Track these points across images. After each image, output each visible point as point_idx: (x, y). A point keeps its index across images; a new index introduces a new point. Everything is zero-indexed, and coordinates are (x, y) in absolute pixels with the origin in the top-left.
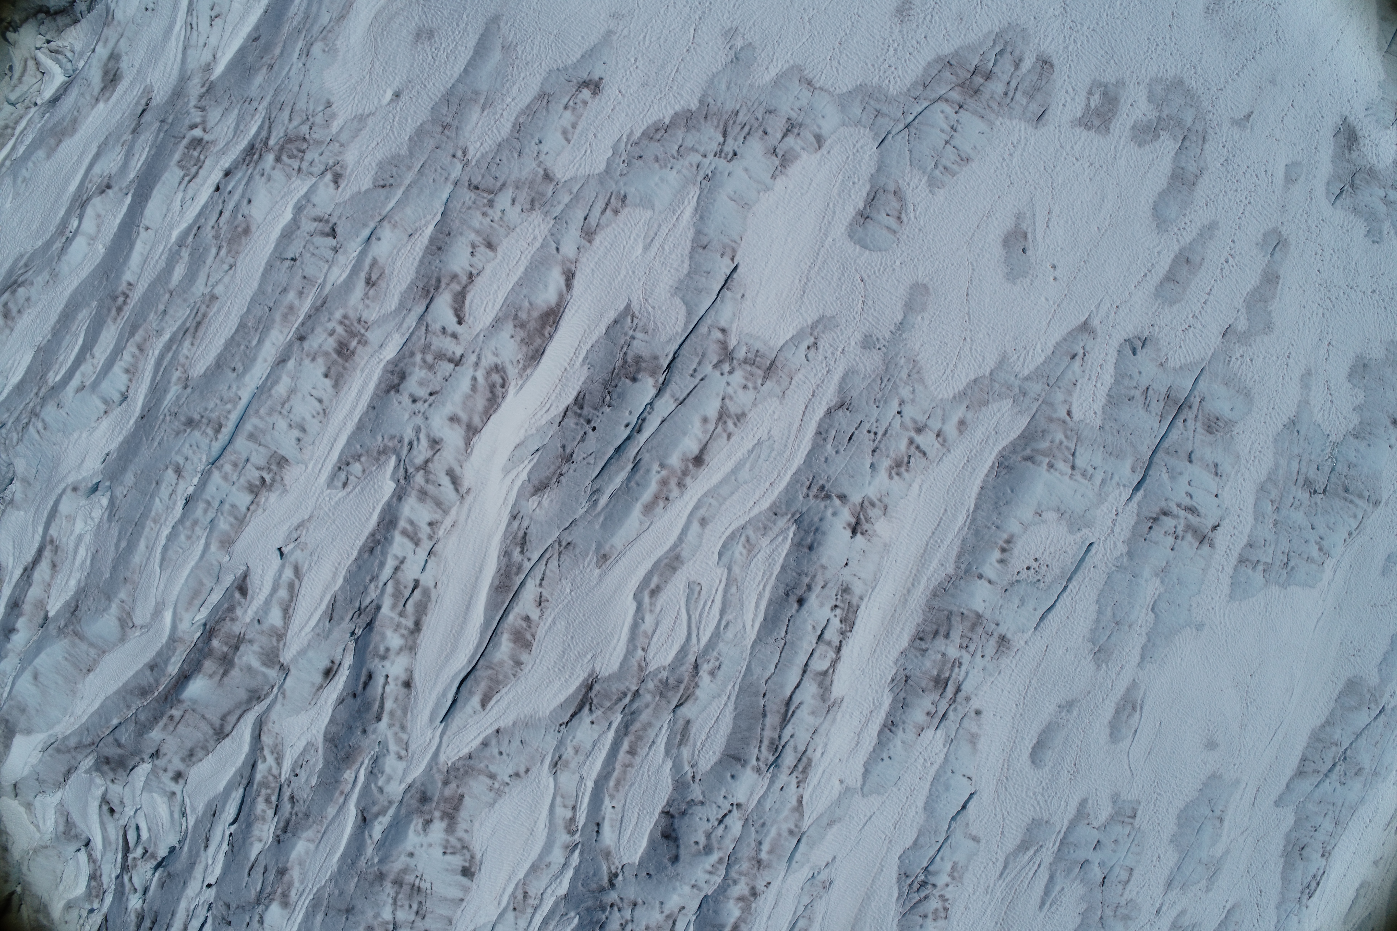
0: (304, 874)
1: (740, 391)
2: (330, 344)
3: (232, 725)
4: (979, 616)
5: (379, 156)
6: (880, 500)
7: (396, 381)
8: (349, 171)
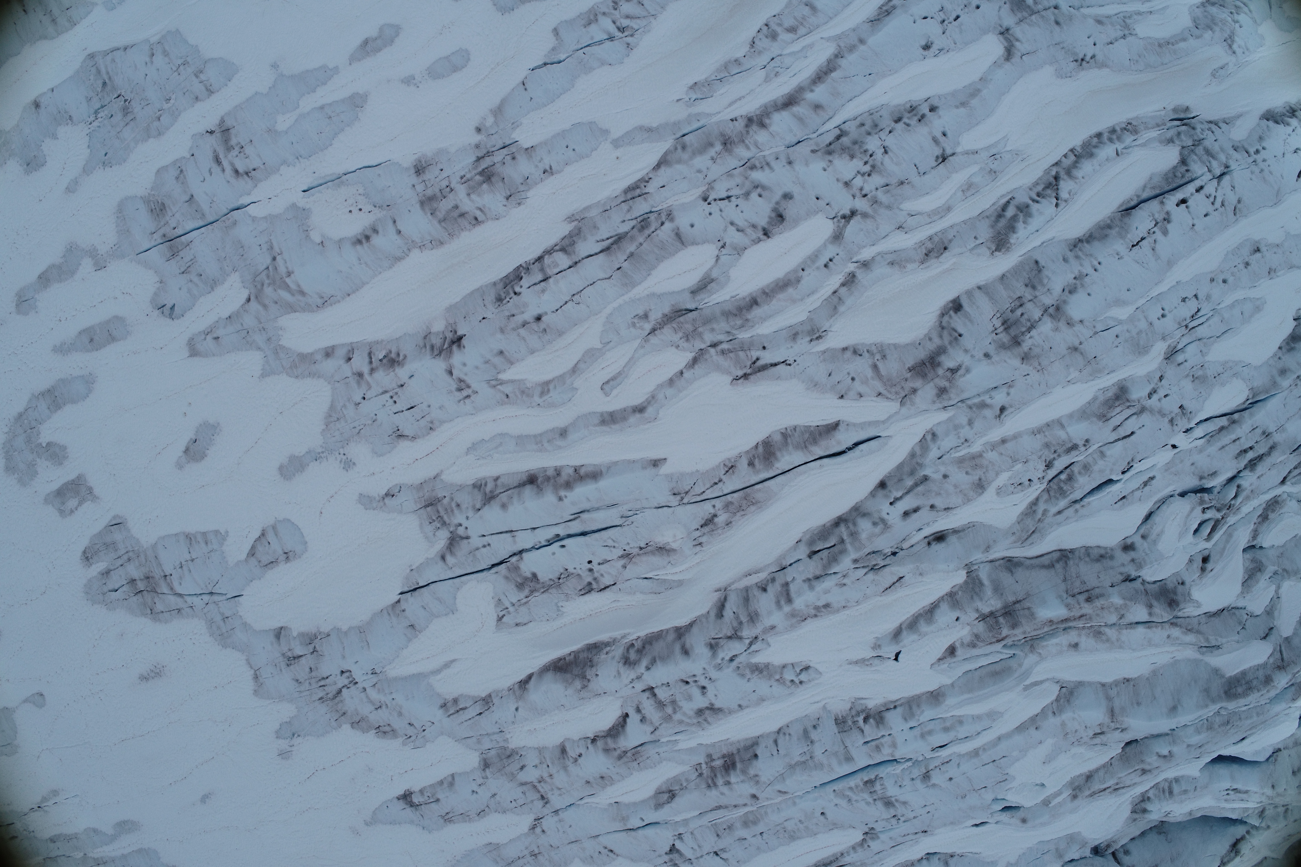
1: (464, 506)
3: (1050, 556)
4: (422, 203)
6: (425, 346)
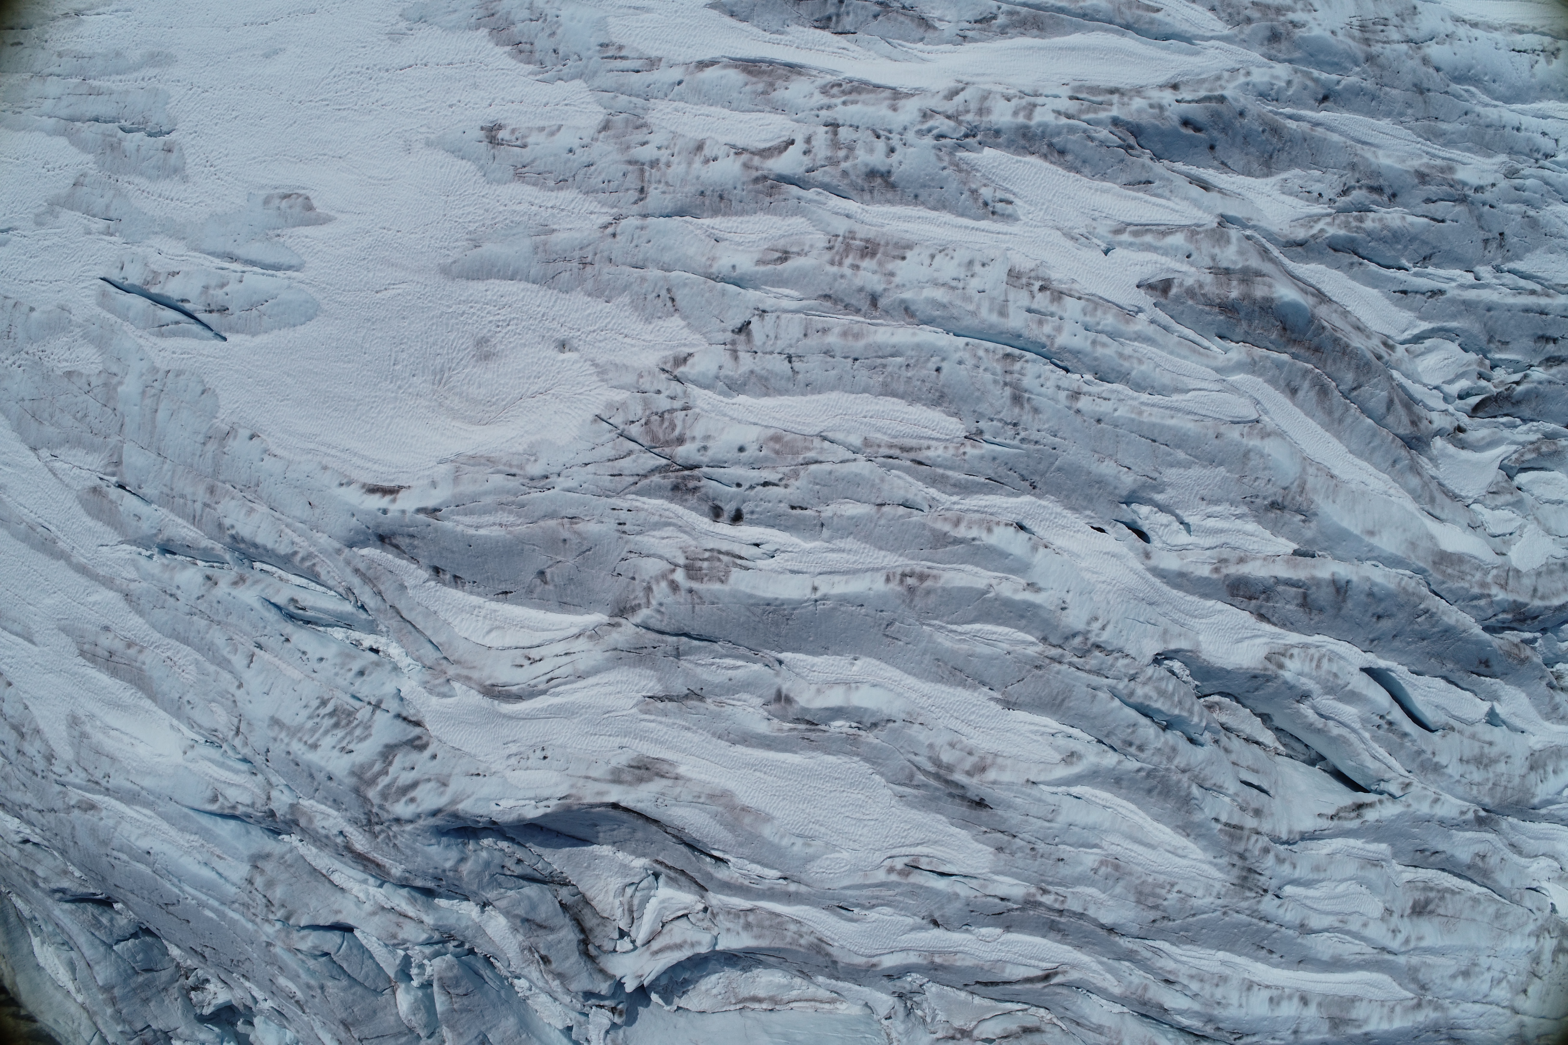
0: (1412, 155)
2: (866, 263)
5: (640, 326)
7: (879, 180)
8: (667, 353)
